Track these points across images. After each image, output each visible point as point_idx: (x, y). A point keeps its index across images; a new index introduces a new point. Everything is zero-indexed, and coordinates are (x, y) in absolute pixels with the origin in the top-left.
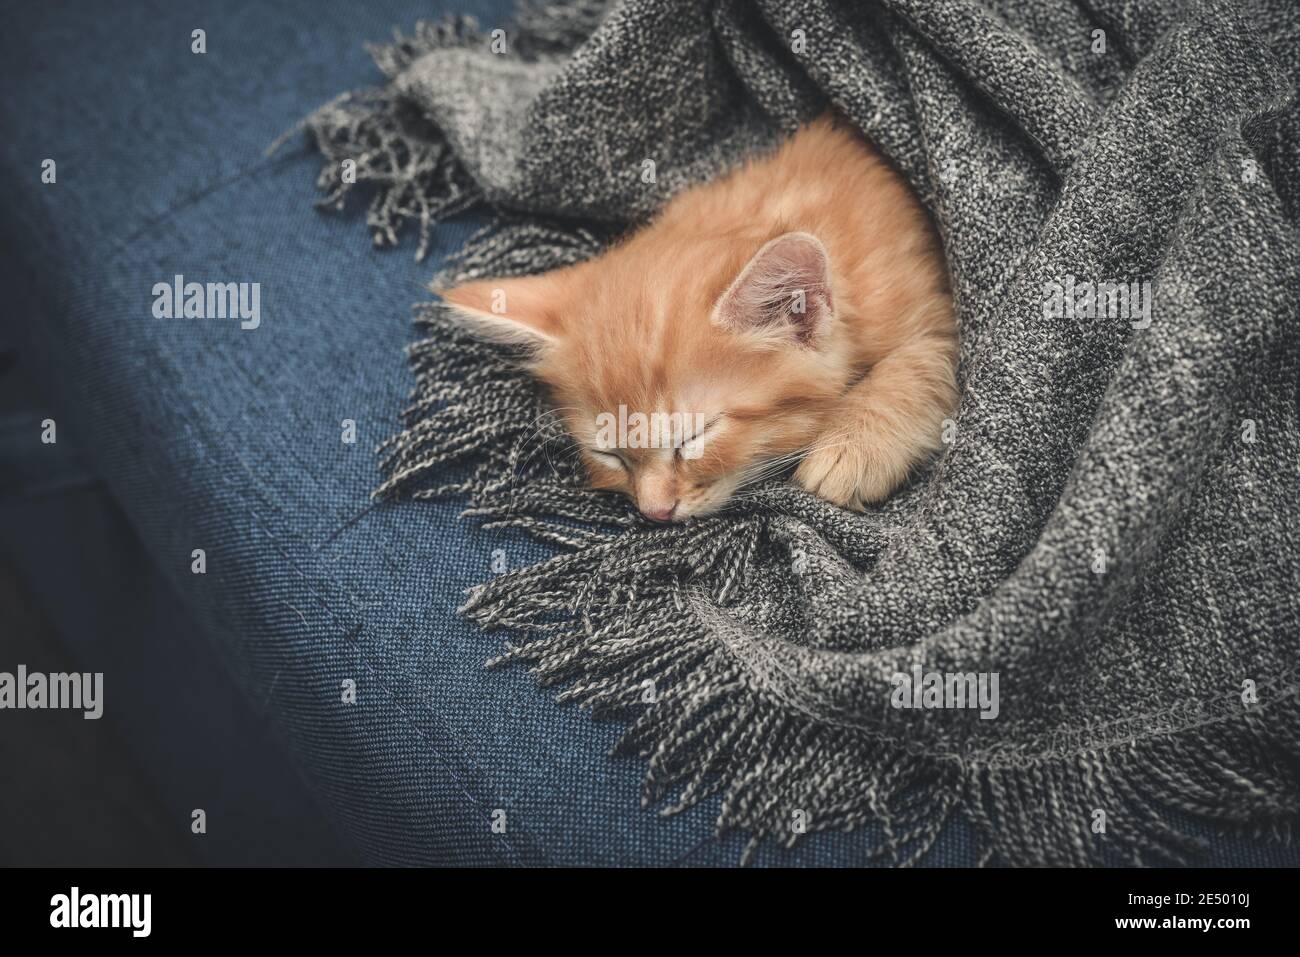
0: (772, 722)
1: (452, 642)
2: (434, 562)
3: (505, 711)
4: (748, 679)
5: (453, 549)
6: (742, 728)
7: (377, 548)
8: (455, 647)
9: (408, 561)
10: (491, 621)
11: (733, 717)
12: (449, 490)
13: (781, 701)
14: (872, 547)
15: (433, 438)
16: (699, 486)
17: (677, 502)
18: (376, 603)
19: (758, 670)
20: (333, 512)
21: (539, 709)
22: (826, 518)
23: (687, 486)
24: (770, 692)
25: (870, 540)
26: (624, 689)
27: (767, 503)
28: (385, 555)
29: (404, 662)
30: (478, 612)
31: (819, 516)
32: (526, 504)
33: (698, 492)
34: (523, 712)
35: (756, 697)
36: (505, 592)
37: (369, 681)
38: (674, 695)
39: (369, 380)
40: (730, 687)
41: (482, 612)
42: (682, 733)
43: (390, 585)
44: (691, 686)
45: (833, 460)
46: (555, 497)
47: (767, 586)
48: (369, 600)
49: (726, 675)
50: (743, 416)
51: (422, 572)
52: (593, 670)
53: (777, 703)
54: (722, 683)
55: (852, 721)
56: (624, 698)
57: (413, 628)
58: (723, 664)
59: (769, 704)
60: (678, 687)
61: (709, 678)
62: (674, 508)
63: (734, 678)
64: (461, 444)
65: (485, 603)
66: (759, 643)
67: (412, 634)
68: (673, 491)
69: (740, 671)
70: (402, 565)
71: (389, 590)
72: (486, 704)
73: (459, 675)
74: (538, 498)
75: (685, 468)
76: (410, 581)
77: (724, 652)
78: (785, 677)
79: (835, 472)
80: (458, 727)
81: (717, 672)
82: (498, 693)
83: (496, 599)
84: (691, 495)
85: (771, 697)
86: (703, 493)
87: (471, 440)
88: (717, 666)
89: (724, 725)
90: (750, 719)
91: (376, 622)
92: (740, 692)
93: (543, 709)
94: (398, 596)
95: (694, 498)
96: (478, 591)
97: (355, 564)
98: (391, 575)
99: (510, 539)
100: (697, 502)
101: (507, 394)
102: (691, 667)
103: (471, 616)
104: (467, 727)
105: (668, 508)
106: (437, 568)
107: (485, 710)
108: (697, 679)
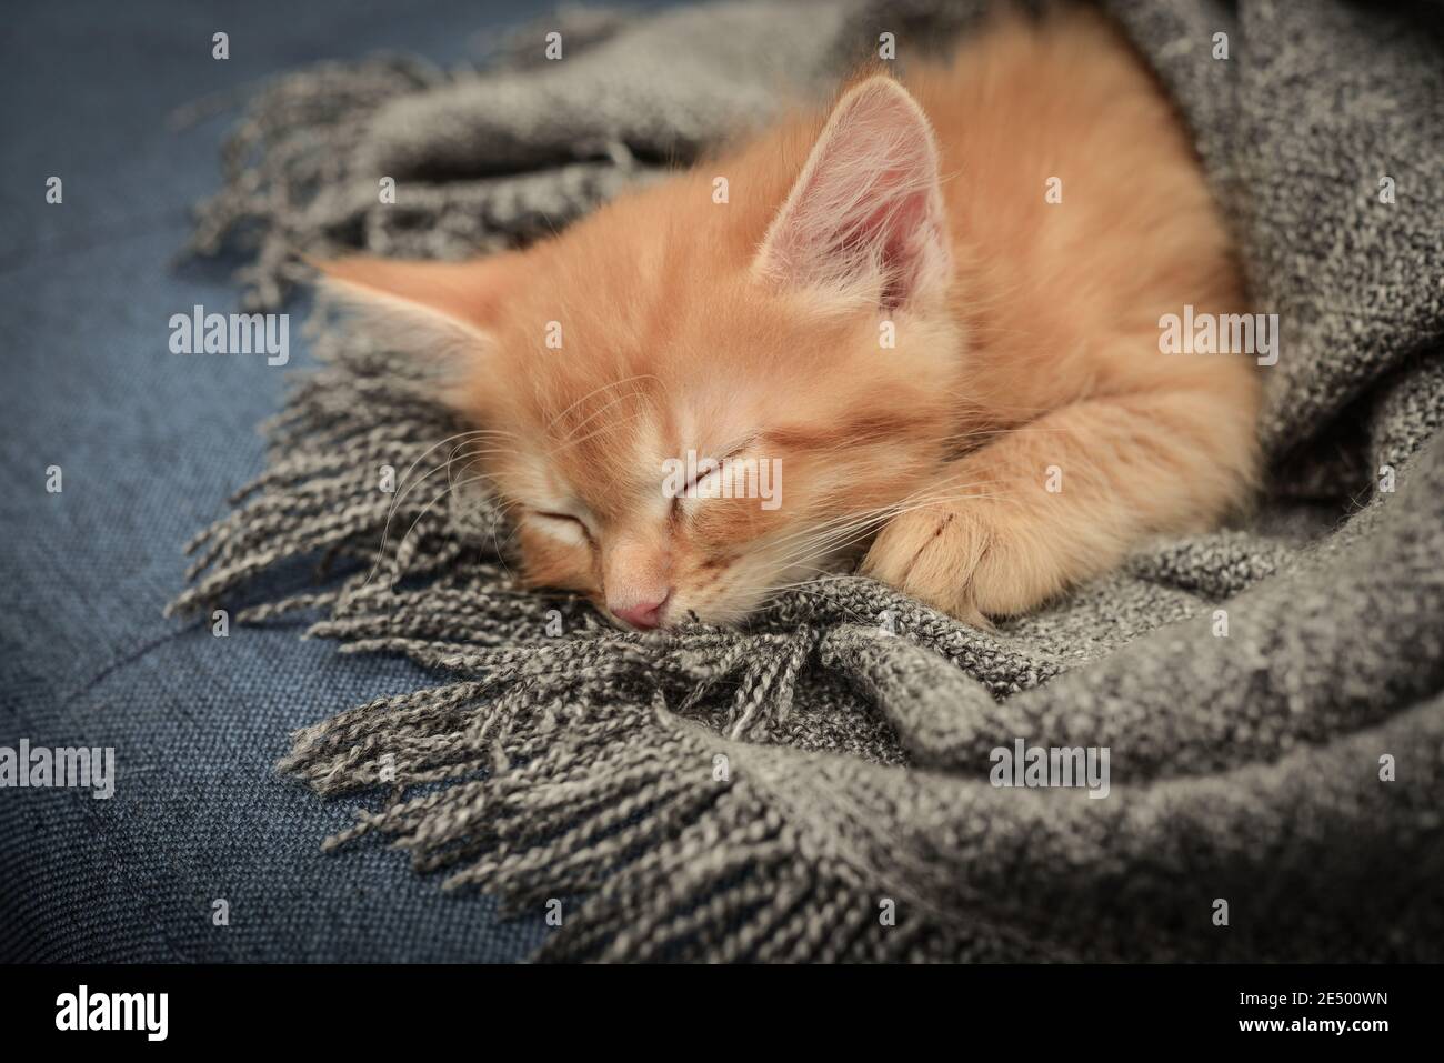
0: (840, 918)
1: (261, 817)
2: (253, 707)
3: (335, 916)
4: (797, 835)
5: (288, 689)
6: (782, 921)
7: (165, 691)
8: (266, 825)
9: (211, 707)
10: (334, 782)
11: (765, 902)
12: (295, 606)
13: (862, 876)
14: (1002, 670)
15: (279, 523)
16: (709, 564)
17: (672, 591)
18: (145, 768)
19: (815, 820)
20: (105, 647)
21: (394, 911)
22: (924, 624)
23: (690, 562)
24: (839, 860)
25: (1000, 659)
26: (565, 857)
27: (823, 604)
28: (175, 701)
29: (175, 850)
30: (314, 768)
31: (911, 620)
32: (418, 619)
33: (707, 574)
34: (365, 917)
35: (813, 871)
36: (362, 734)
37: (111, 885)
38: (656, 865)
39: (198, 471)
40: (765, 850)
41: (321, 768)
42: (668, 920)
43: (174, 740)
44: (689, 848)
45: (929, 529)
46: (468, 610)
47: (819, 737)
48: (136, 764)
49: (757, 829)
50: (790, 442)
51: (230, 720)
52: (512, 836)
53: (855, 882)
54: (747, 841)
55: (997, 919)
56: (564, 874)
57: (201, 800)
58: (749, 810)
59: (838, 884)
60: (666, 850)
61: (723, 834)
62: (665, 602)
63: (771, 835)
64: (321, 532)
65: (325, 751)
66: (814, 768)
67: (197, 808)
68: (665, 571)
69: (783, 822)
70: (201, 713)
71: (172, 747)
72: (302, 906)
73: (264, 864)
74: (440, 611)
75: (688, 531)
76: (208, 734)
77: (751, 790)
78: (868, 833)
79: (933, 548)
80: (248, 944)
81: (738, 824)
82: (325, 890)
83: (343, 747)
84: (696, 579)
85: (843, 871)
86: (715, 578)
87: (339, 526)
88: (739, 812)
89: (746, 913)
90: (797, 908)
91: (140, 794)
92: (785, 860)
93: (403, 912)
94: (185, 755)
95: (701, 586)
96: (315, 733)
97: (123, 715)
98: (180, 726)
99: (386, 674)
100: (705, 593)
101: (407, 464)
102: (689, 819)
103: (301, 776)
104: (264, 943)
105: (654, 599)
106: (257, 714)
107: (299, 916)
108: (700, 836)
